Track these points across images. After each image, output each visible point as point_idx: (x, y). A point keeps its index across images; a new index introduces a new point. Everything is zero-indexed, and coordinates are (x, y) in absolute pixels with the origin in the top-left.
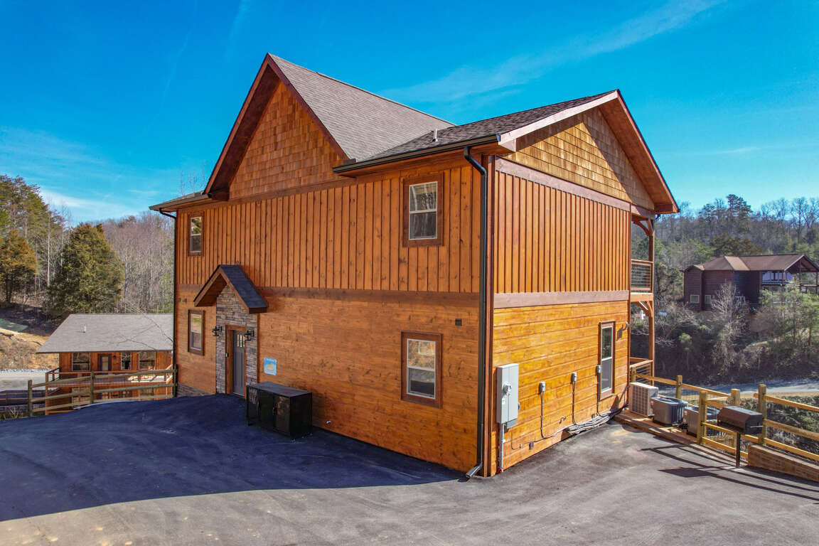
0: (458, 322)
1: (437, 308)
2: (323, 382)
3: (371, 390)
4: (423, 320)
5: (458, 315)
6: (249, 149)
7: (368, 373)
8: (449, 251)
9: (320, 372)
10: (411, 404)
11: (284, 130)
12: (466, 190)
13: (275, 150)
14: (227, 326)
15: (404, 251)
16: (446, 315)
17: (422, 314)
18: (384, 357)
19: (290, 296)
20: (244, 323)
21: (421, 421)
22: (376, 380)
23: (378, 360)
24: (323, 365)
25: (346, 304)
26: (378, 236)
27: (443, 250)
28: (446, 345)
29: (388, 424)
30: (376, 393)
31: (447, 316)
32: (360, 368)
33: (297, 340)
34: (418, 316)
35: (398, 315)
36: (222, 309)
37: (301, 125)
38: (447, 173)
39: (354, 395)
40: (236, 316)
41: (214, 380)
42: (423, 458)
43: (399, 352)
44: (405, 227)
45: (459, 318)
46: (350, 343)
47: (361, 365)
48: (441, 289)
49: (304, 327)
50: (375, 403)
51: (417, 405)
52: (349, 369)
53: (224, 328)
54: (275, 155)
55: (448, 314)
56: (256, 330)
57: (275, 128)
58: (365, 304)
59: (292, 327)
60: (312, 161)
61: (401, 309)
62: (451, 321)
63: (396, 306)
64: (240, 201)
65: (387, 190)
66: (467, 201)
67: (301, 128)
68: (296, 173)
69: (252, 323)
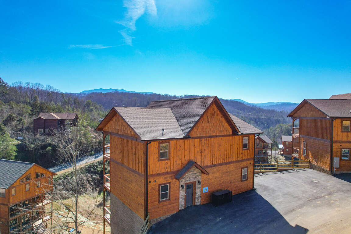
4: (245, 164)
8: (249, 150)
14: (186, 184)
15: (242, 151)
18: (238, 174)
28: (249, 168)
29: (238, 188)
35: (241, 165)
36: (183, 178)
37: (217, 118)
38: (249, 136)
40: (191, 179)
42: (244, 191)
43: (241, 172)
44: (243, 146)
48: (248, 158)
51: (244, 182)
54: (208, 124)
56: (200, 181)
62: (249, 163)
64: (193, 138)
68: (216, 131)
69: (198, 179)
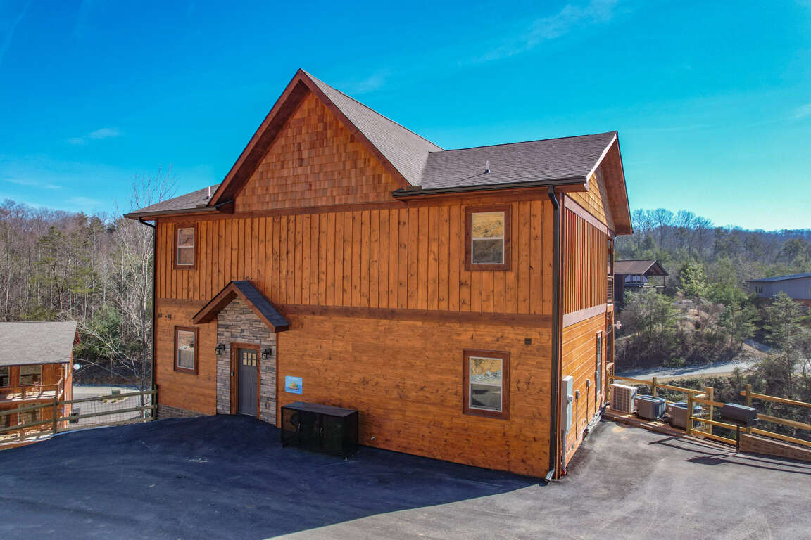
0: (528, 341)
1: (504, 328)
2: (364, 399)
3: (425, 406)
4: (488, 339)
5: (527, 335)
6: (264, 162)
7: (422, 389)
8: (518, 276)
9: (361, 390)
10: (474, 418)
11: (312, 147)
12: (537, 222)
13: (301, 165)
14: (232, 344)
15: (465, 276)
16: (513, 335)
17: (487, 335)
18: (441, 373)
19: (321, 314)
20: (257, 342)
21: (485, 433)
22: (432, 397)
23: (433, 377)
24: (364, 382)
25: (394, 322)
26: (435, 260)
27: (511, 276)
28: (514, 363)
29: (446, 437)
30: (432, 409)
31: (515, 336)
32: (411, 385)
33: (330, 359)
34: (481, 335)
35: (459, 335)
36: (226, 327)
37: (335, 144)
38: (515, 205)
39: (405, 411)
40: (246, 334)
41: (213, 401)
42: (488, 467)
43: (461, 369)
44: (468, 252)
45: (529, 337)
46: (399, 362)
47: (412, 382)
48: (509, 311)
49: (339, 346)
50: (431, 418)
51: (482, 418)
52: (398, 386)
53: (229, 346)
54: (300, 171)
55: (518, 334)
56: (274, 348)
57: (300, 144)
58: (420, 324)
59: (324, 345)
60: (350, 181)
61: (461, 329)
62: (520, 340)
63: (456, 326)
64: (252, 215)
65: (445, 216)
66: (538, 231)
67: (335, 147)
68: (329, 190)
69: (268, 341)
